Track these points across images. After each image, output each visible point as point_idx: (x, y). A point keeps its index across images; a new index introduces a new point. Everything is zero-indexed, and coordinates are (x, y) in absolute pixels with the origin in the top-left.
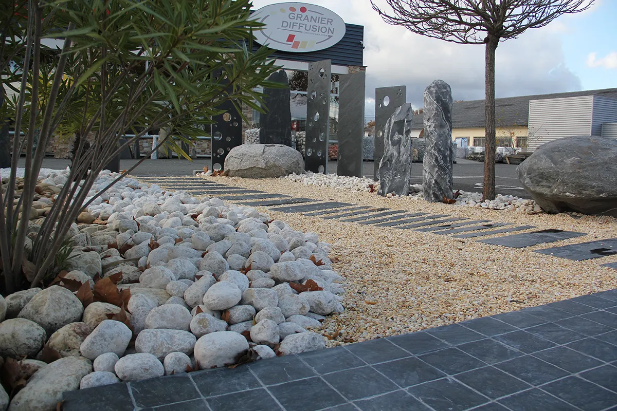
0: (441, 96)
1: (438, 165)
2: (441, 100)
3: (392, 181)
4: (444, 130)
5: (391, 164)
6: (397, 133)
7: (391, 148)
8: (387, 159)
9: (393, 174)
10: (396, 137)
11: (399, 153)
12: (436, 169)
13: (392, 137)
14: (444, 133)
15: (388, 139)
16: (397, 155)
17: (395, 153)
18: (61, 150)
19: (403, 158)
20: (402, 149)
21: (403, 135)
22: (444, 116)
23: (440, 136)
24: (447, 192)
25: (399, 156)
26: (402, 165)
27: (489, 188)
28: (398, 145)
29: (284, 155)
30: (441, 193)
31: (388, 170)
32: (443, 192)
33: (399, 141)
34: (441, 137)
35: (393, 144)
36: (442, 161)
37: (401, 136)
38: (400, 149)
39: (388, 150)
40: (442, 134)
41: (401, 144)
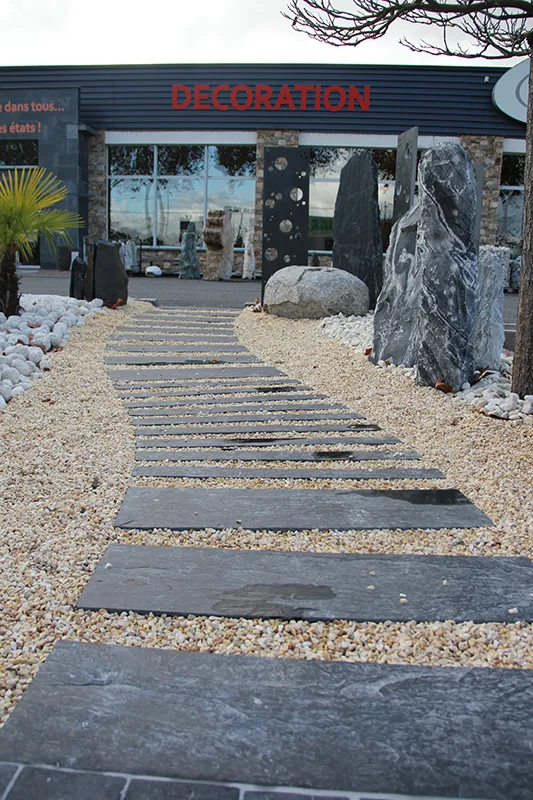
0: (435, 174)
1: (428, 313)
2: (436, 184)
3: (390, 337)
4: (443, 243)
5: (391, 306)
6: (404, 250)
7: (394, 277)
8: (386, 297)
9: (392, 326)
10: (402, 259)
11: (405, 287)
12: (426, 321)
13: (397, 257)
14: (443, 249)
15: (390, 260)
16: (402, 291)
17: (399, 288)
18: (211, 270)
19: (410, 297)
20: (411, 279)
21: (413, 253)
22: (442, 215)
23: (434, 255)
24: (446, 368)
25: (404, 293)
26: (407, 311)
27: (520, 369)
28: (404, 274)
29: (328, 285)
30: (433, 370)
31: (388, 317)
32: (438, 367)
33: (407, 265)
34: (435, 257)
35: (398, 272)
36: (436, 306)
37: (410, 256)
38: (406, 279)
39: (389, 282)
40: (438, 252)
41: (410, 271)
